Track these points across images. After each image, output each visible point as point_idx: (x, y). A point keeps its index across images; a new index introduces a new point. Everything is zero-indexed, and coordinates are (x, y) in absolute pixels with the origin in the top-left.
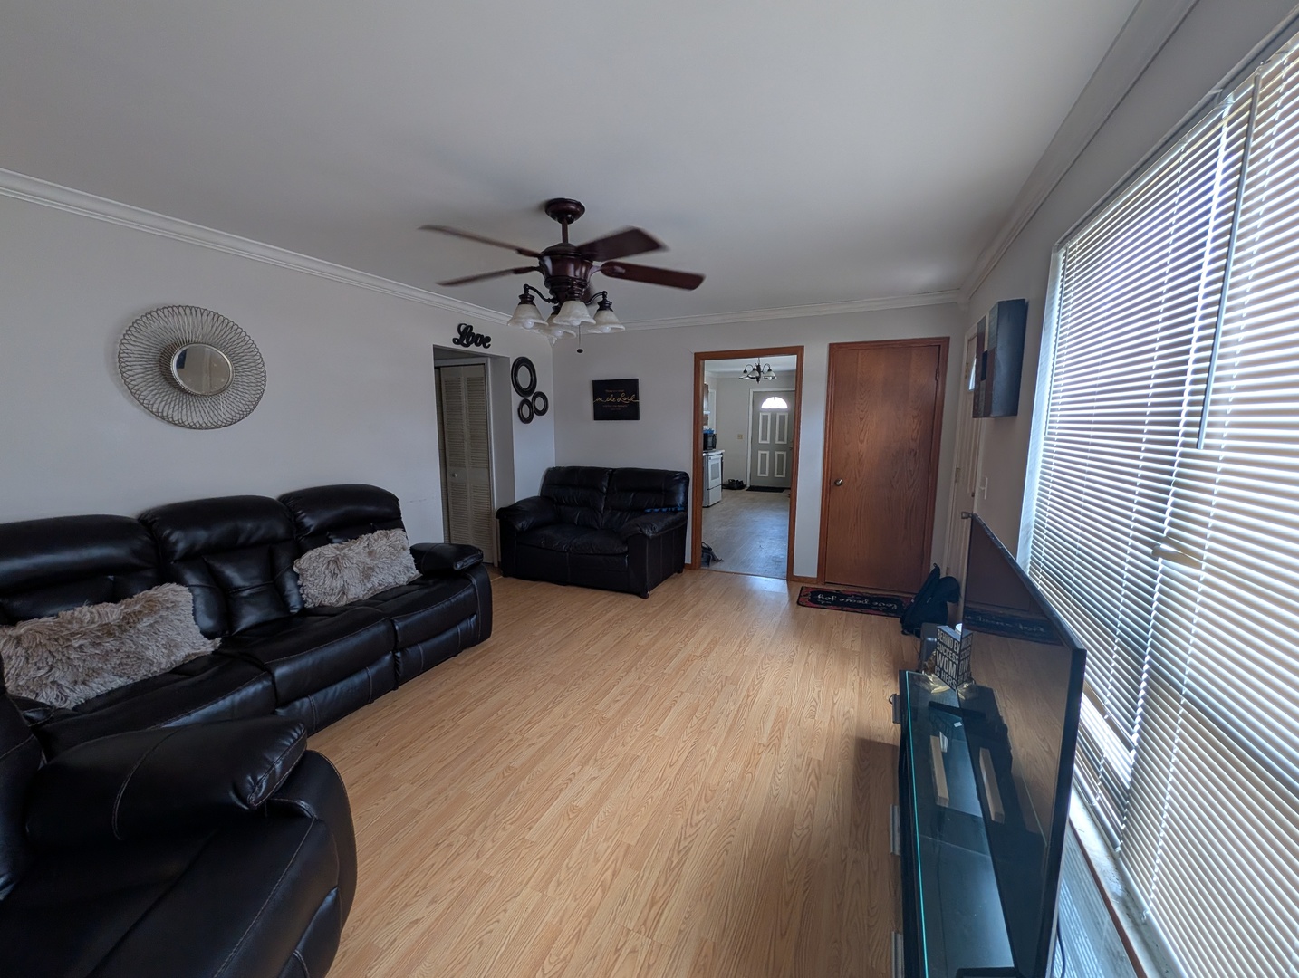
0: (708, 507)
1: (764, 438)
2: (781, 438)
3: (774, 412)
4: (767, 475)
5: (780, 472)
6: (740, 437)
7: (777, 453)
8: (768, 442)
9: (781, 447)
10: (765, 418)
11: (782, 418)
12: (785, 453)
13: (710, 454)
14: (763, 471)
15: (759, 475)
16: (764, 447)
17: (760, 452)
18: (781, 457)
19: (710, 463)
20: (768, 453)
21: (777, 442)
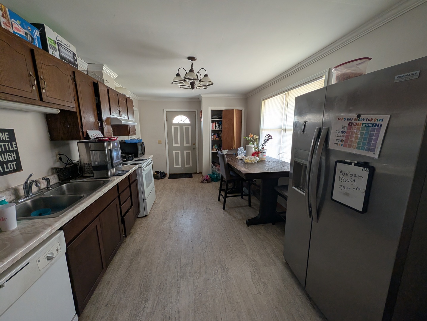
0: (146, 216)
1: (176, 142)
2: (188, 142)
3: (181, 125)
4: (180, 166)
5: (188, 163)
6: (160, 142)
7: (185, 152)
8: (179, 145)
9: (188, 148)
10: (176, 129)
11: (187, 129)
12: (190, 152)
13: (143, 165)
14: (177, 164)
15: (175, 166)
16: (177, 148)
17: (174, 152)
18: (188, 154)
19: (144, 173)
20: (179, 152)
21: (185, 145)
